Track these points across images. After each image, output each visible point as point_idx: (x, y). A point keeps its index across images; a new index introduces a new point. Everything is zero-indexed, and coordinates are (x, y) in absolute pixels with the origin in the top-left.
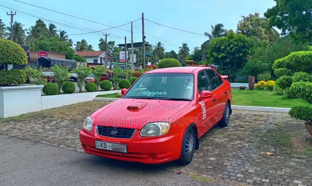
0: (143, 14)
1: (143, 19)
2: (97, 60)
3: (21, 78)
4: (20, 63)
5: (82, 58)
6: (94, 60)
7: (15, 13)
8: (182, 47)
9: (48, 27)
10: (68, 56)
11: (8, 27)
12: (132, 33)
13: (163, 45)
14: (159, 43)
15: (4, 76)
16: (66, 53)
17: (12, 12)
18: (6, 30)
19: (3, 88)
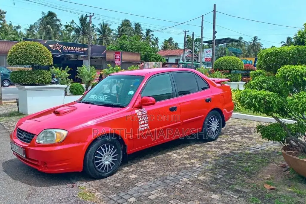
0: (215, 5)
1: (214, 11)
2: (179, 59)
3: (43, 78)
4: (42, 64)
5: (161, 58)
6: (176, 59)
7: (93, 14)
8: (285, 42)
9: (133, 26)
10: (147, 56)
11: (97, 28)
12: (202, 28)
13: (260, 39)
14: (255, 38)
15: (28, 76)
16: (145, 52)
17: (90, 14)
18: (96, 31)
19: (26, 87)
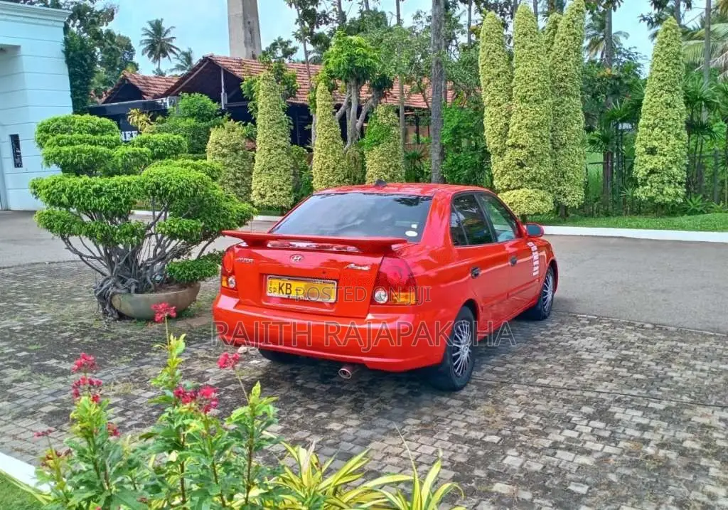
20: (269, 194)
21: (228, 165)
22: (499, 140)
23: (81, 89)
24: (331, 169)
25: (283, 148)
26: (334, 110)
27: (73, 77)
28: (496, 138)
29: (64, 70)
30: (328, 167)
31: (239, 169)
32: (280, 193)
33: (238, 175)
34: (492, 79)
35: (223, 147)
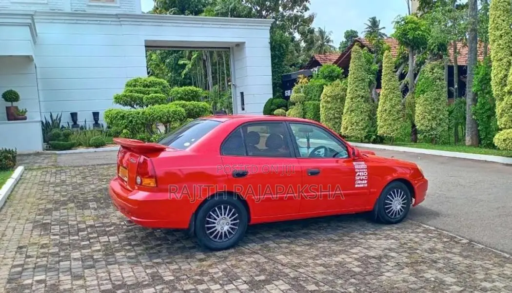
20: (350, 128)
21: (330, 109)
22: (500, 88)
23: (278, 64)
24: (387, 112)
25: (362, 97)
26: (394, 70)
27: (273, 57)
28: (497, 87)
29: (268, 53)
30: (386, 110)
31: (337, 111)
32: (357, 128)
33: (336, 115)
34: (496, 39)
35: (328, 97)
